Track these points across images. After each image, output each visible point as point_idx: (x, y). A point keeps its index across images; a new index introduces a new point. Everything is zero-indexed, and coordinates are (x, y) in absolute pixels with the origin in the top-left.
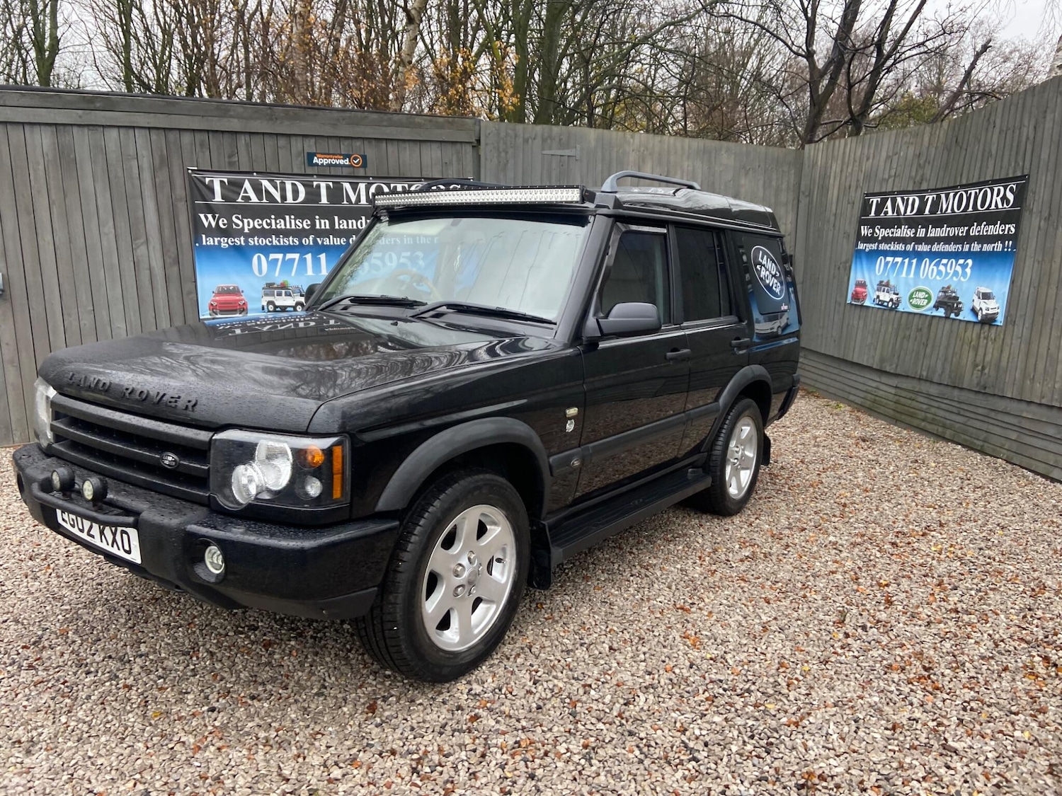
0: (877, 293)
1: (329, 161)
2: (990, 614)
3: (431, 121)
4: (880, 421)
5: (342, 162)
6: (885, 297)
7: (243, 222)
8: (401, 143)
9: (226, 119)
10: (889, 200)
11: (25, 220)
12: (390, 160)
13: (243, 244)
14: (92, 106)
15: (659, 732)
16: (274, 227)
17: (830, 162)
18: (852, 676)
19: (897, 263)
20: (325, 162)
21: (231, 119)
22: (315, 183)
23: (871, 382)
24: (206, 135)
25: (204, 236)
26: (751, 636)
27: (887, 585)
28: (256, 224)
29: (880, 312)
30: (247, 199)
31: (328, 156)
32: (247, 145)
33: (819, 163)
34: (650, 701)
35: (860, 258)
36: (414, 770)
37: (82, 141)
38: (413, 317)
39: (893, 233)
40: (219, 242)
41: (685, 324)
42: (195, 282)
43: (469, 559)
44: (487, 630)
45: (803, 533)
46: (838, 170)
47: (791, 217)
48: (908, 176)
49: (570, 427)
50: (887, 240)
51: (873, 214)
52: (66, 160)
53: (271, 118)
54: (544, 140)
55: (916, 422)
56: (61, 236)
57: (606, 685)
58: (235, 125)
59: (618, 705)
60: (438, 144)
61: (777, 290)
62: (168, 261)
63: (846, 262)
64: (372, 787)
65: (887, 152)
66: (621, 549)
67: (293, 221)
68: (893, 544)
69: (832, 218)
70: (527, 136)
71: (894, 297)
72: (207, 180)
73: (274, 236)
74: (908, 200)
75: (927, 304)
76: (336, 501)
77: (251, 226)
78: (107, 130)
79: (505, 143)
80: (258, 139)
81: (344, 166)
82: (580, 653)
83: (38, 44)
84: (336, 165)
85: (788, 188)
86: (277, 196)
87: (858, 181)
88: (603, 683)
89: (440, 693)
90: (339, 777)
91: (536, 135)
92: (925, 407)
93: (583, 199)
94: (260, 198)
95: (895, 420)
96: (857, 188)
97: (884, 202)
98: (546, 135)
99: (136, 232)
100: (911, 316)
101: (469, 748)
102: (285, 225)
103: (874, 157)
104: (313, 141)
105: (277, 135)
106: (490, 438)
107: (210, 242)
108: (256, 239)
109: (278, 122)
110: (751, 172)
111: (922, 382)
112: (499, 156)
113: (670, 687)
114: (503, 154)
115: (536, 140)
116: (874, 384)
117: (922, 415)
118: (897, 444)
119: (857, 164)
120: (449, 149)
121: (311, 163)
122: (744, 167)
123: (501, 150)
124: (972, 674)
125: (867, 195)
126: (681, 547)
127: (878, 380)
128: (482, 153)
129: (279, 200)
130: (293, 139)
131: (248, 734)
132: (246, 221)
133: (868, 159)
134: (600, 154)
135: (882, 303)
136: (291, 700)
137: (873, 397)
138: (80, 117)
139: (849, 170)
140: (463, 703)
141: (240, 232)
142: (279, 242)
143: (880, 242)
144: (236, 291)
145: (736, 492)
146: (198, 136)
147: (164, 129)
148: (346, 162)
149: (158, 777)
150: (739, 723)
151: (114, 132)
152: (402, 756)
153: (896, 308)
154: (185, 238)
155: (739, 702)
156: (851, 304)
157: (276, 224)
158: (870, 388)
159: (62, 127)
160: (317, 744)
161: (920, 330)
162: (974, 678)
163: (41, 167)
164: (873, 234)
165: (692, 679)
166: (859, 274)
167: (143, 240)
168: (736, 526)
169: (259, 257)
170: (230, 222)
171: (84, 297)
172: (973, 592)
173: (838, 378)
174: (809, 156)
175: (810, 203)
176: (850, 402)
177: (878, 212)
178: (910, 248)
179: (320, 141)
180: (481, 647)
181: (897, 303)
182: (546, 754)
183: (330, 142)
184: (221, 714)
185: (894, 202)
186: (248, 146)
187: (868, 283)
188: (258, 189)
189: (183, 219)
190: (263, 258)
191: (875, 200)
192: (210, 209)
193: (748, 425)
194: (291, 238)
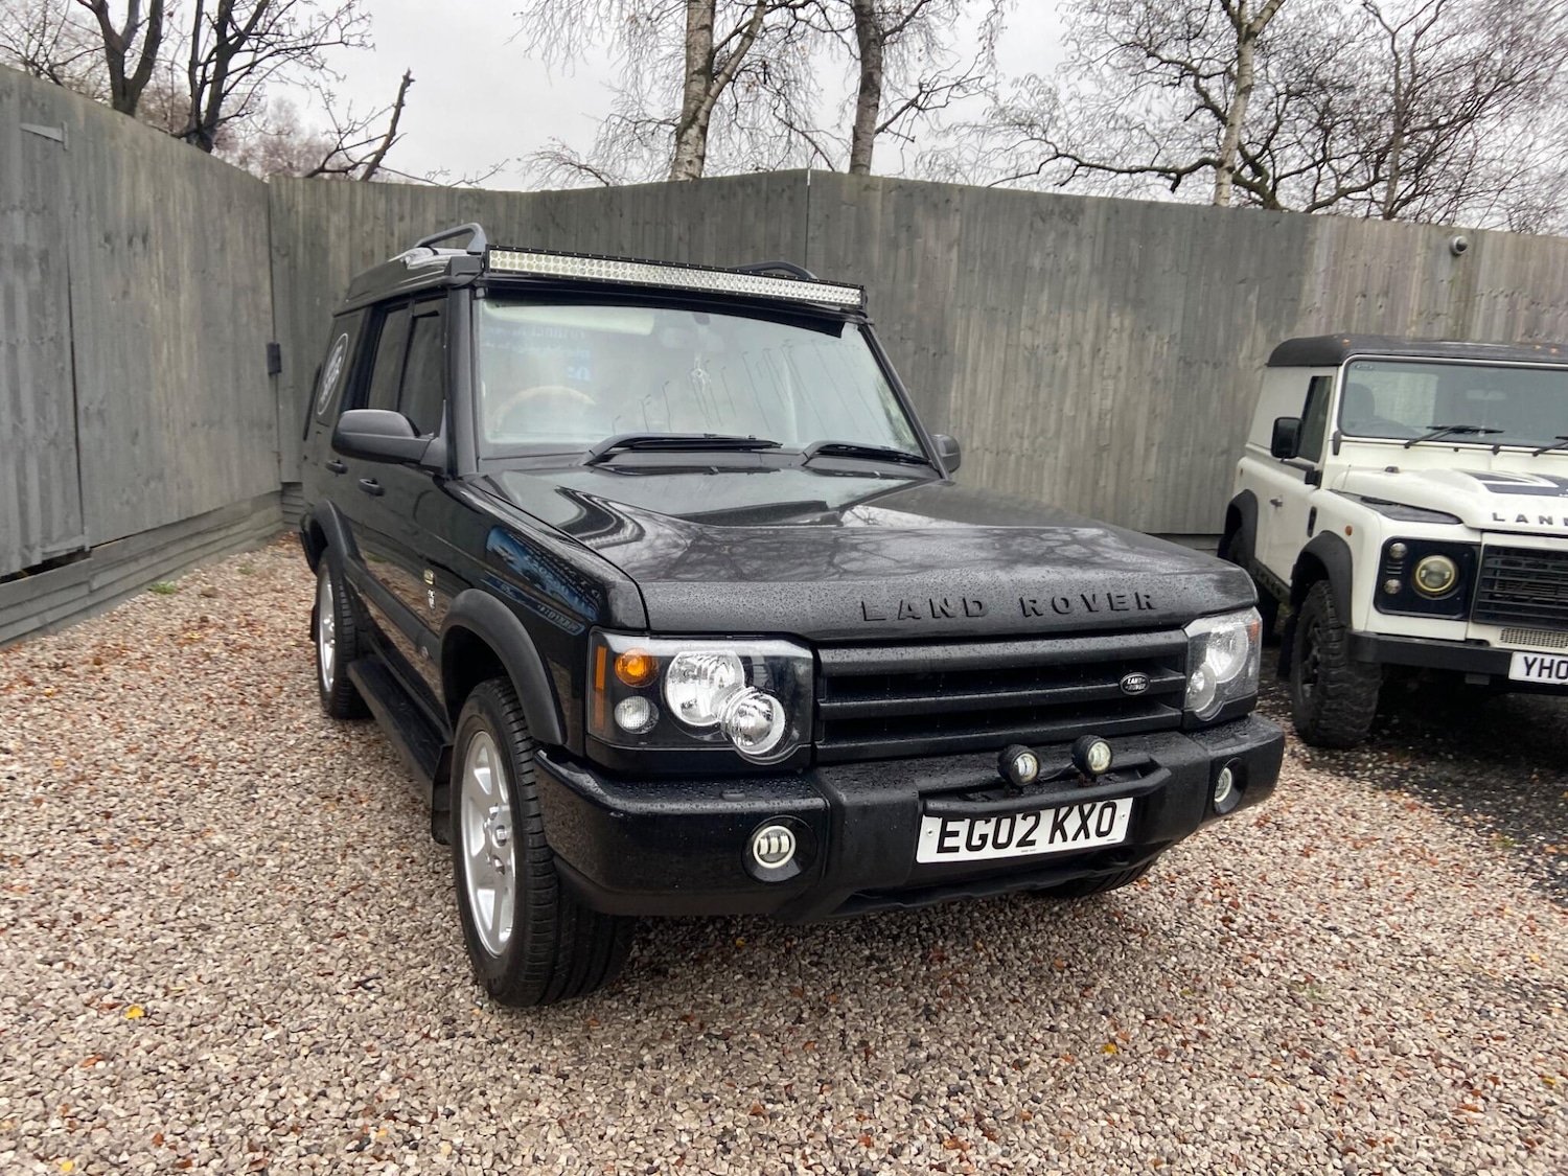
17: (324, 210)
33: (300, 208)
46: (344, 225)
54: (23, 103)
98: (25, 91)
103: (412, 218)
134: (91, 146)
174: (279, 195)
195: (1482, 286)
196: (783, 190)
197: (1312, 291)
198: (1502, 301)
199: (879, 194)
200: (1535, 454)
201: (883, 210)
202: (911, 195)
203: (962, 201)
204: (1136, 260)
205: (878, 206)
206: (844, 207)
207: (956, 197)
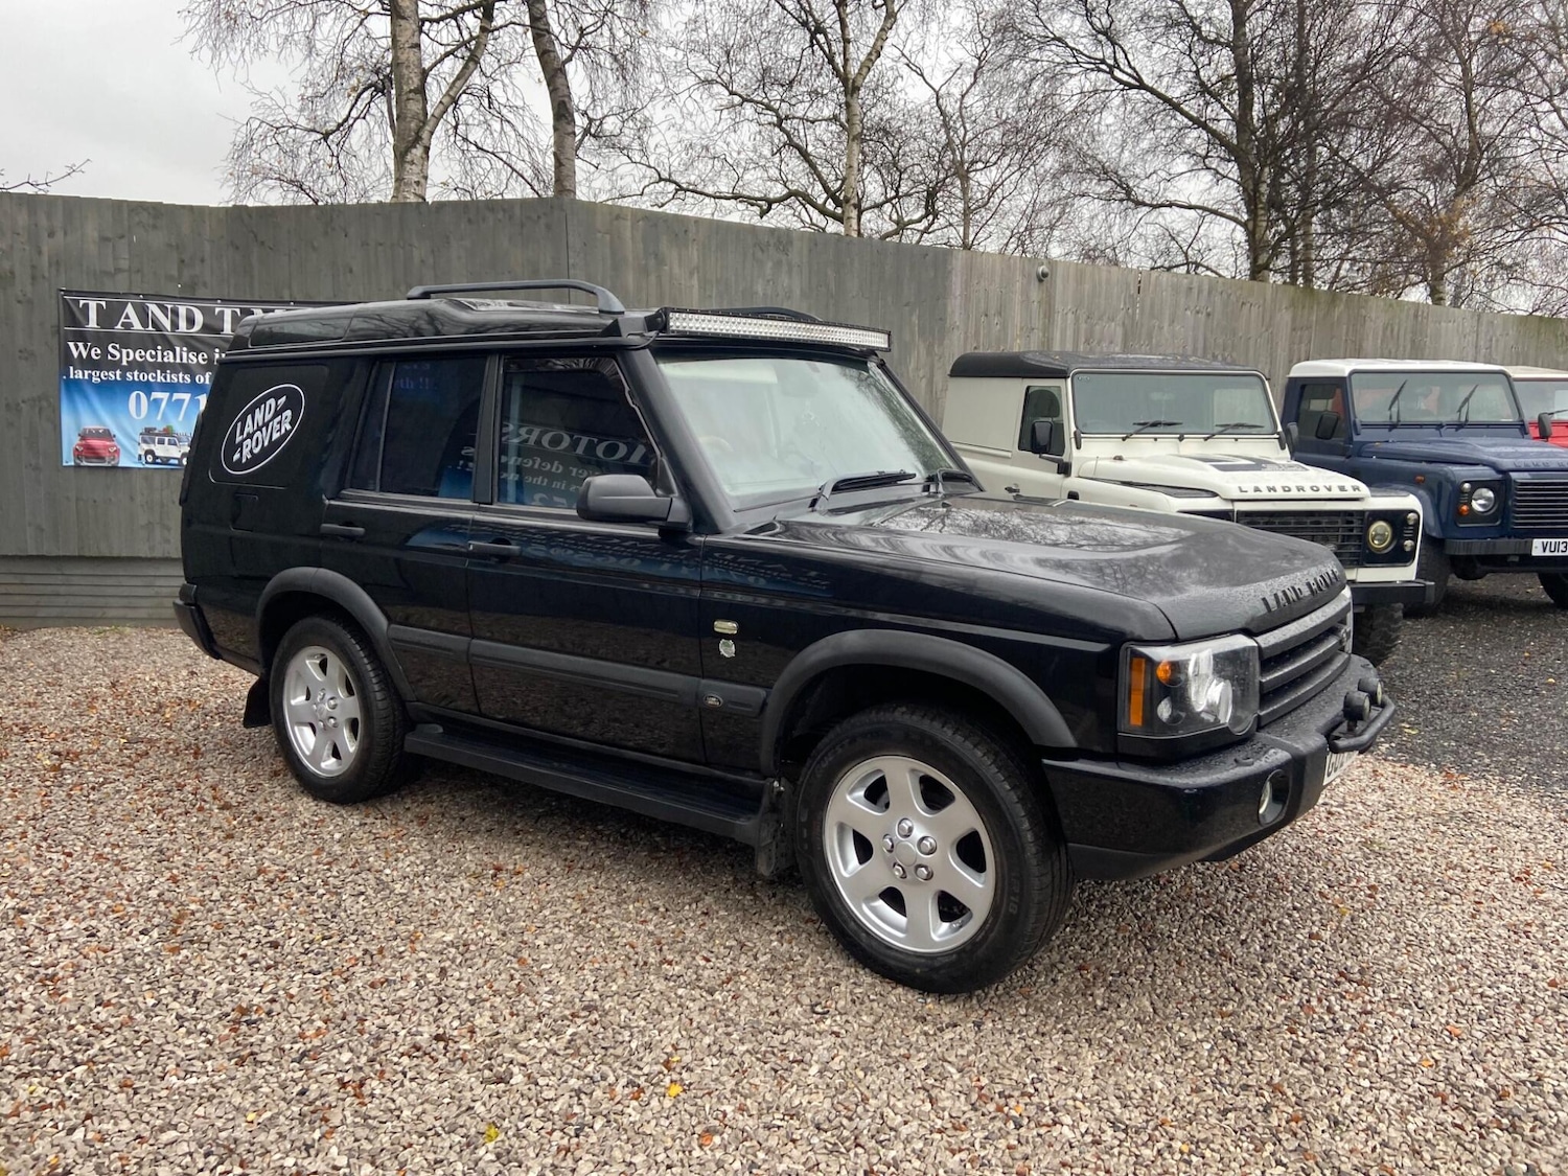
0: (147, 447)
10: (130, 306)
35: (81, 393)
39: (154, 357)
51: (93, 325)
63: (41, 399)
65: (100, 229)
74: (174, 309)
96: (34, 279)
97: (116, 307)
103: (65, 234)
125: (68, 292)
143: (127, 369)
156: (76, 466)
164: (103, 355)
177: (105, 323)
185: (141, 310)
191: (92, 305)
195: (1058, 306)
196: (539, 217)
197: (953, 312)
198: (1070, 316)
199: (629, 223)
200: (1206, 439)
201: (633, 238)
202: (656, 225)
203: (698, 231)
204: (832, 286)
205: (628, 234)
206: (599, 235)
207: (692, 229)
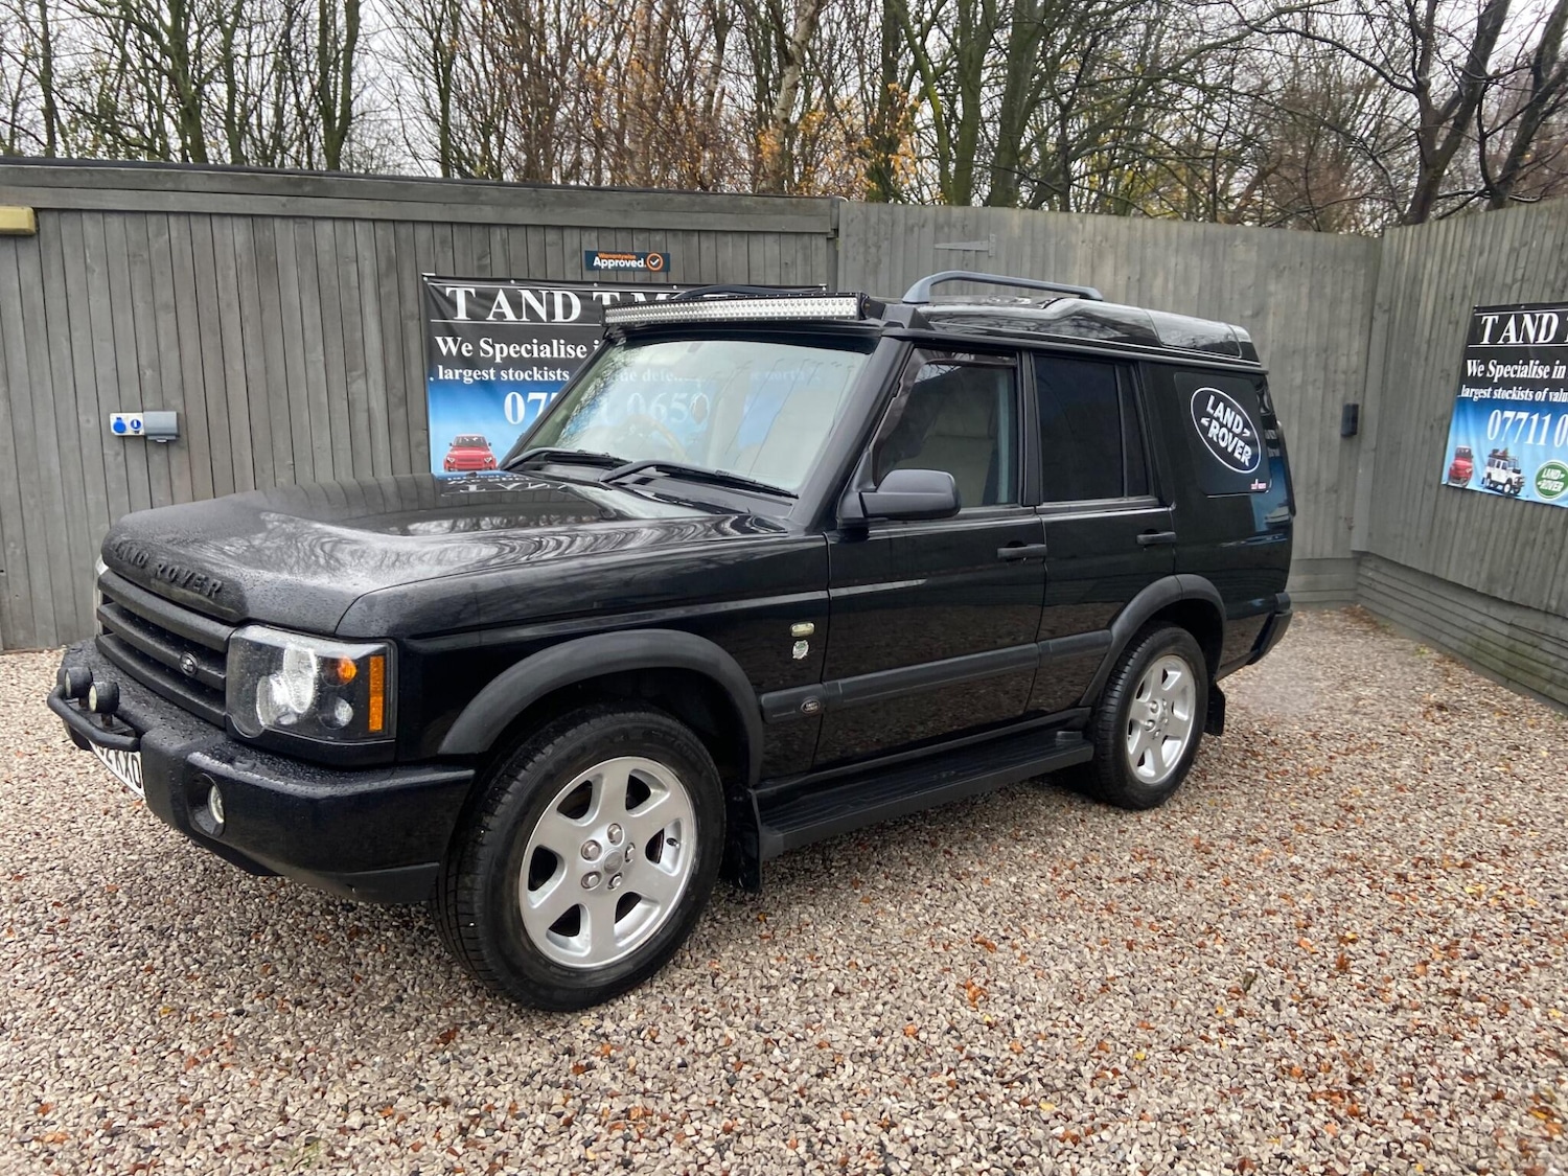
0: (1488, 469)
1: (616, 263)
2: (1515, 1004)
3: (765, 203)
4: (1482, 680)
5: (634, 264)
6: (1500, 476)
7: (493, 347)
8: (719, 236)
9: (476, 207)
10: (1513, 318)
11: (210, 341)
12: (703, 260)
13: (493, 378)
14: (299, 192)
15: (850, 1123)
16: (536, 355)
17: (1423, 257)
18: (1215, 1078)
19: (1521, 420)
20: (610, 264)
21: (482, 207)
22: (595, 295)
23: (1475, 614)
24: (448, 229)
25: (441, 367)
26: (1076, 997)
27: (1353, 941)
28: (511, 351)
29: (1492, 499)
30: (503, 315)
31: (614, 256)
32: (503, 241)
33: (1407, 258)
34: (859, 1077)
35: (1464, 410)
36: (463, 1131)
37: (286, 236)
38: (606, 481)
39: (1515, 372)
40: (461, 375)
41: (1045, 506)
42: (427, 430)
43: (610, 835)
44: (641, 942)
45: (1252, 847)
46: (1436, 269)
47: (1357, 344)
48: (1543, 279)
49: (800, 651)
50: (1506, 383)
51: (1486, 341)
52: (264, 263)
53: (540, 205)
54: (938, 228)
55: (1537, 683)
56: (255, 363)
57: (802, 1045)
58: (488, 214)
59: (806, 1076)
60: (776, 237)
61: (1245, 459)
62: (393, 400)
63: (1443, 418)
64: (394, 1145)
65: (1512, 241)
66: (934, 845)
67: (562, 347)
68: (1401, 877)
69: (1424, 347)
70: (911, 222)
71: (1514, 477)
72: (448, 290)
73: (535, 369)
74: (1541, 318)
75: (1563, 489)
76: (374, 735)
77: (505, 354)
78: (319, 224)
79: (877, 234)
80: (517, 236)
81: (637, 269)
82: (788, 993)
83: (327, 112)
84: (625, 268)
85: (1354, 297)
86: (542, 312)
87: (1465, 287)
88: (798, 1040)
89: (554, 1026)
90: (356, 1126)
91: (925, 221)
92: (1553, 659)
93: (862, 314)
94: (519, 316)
95: (1508, 680)
96: (1463, 300)
97: (1504, 321)
98: (941, 219)
99: (352, 363)
100: (1538, 508)
101: (555, 1109)
102: (552, 353)
103: (1490, 252)
104: (594, 235)
105: (545, 226)
106: (638, 660)
107: (449, 375)
108: (511, 371)
109: (547, 209)
110: (1286, 272)
111: (1550, 617)
112: (866, 252)
113: (900, 1058)
114: (873, 250)
115: (926, 229)
116: (1479, 619)
117: (1547, 672)
118: (1497, 717)
119: (1465, 260)
120: (792, 246)
121: (591, 267)
122: (1274, 265)
123: (870, 243)
124: (1433, 1098)
125: (1479, 309)
126: (1031, 852)
127: (1484, 611)
128: (840, 248)
129: (544, 318)
130: (567, 233)
131: (268, 1051)
132: (498, 346)
133: (1481, 254)
134: (1028, 250)
135: (1494, 485)
136: (346, 1013)
137: (1475, 639)
138: (284, 205)
139: (1453, 270)
140: (578, 1044)
141: (490, 363)
142: (543, 376)
143: (1496, 386)
144: (481, 444)
145: (1152, 773)
146: (438, 230)
147: (394, 221)
148: (641, 264)
149: (127, 1093)
150: (981, 1126)
151: (327, 226)
152: (456, 1109)
153: (1516, 494)
154: (416, 370)
155: (998, 1093)
156: (1447, 486)
157: (539, 351)
158: (1472, 625)
159: (259, 220)
160: (349, 1076)
161: (1550, 531)
162: (1433, 1104)
163: (232, 273)
164: (1484, 372)
165: (939, 1051)
166: (1461, 437)
167: (361, 371)
168: (1143, 828)
169: (514, 398)
170: (477, 347)
171: (282, 445)
172: (1502, 967)
173: (1426, 607)
174: (1391, 248)
175: (1391, 322)
176: (1440, 647)
177: (1494, 337)
178: (1540, 396)
179: (605, 234)
180: (628, 967)
181: (1517, 487)
182: (661, 1133)
183: (619, 235)
184: (248, 1020)
185: (1519, 321)
186: (505, 243)
187: (1474, 453)
188: (516, 303)
189: (415, 346)
190: (519, 396)
191: (1490, 320)
192: (451, 331)
193: (1177, 669)
194: (559, 372)
